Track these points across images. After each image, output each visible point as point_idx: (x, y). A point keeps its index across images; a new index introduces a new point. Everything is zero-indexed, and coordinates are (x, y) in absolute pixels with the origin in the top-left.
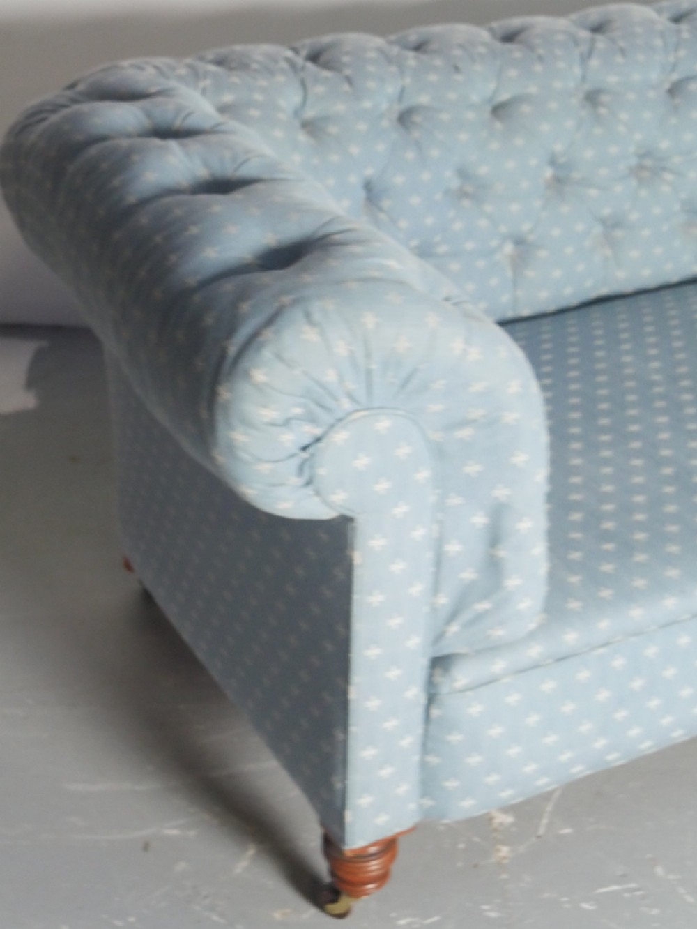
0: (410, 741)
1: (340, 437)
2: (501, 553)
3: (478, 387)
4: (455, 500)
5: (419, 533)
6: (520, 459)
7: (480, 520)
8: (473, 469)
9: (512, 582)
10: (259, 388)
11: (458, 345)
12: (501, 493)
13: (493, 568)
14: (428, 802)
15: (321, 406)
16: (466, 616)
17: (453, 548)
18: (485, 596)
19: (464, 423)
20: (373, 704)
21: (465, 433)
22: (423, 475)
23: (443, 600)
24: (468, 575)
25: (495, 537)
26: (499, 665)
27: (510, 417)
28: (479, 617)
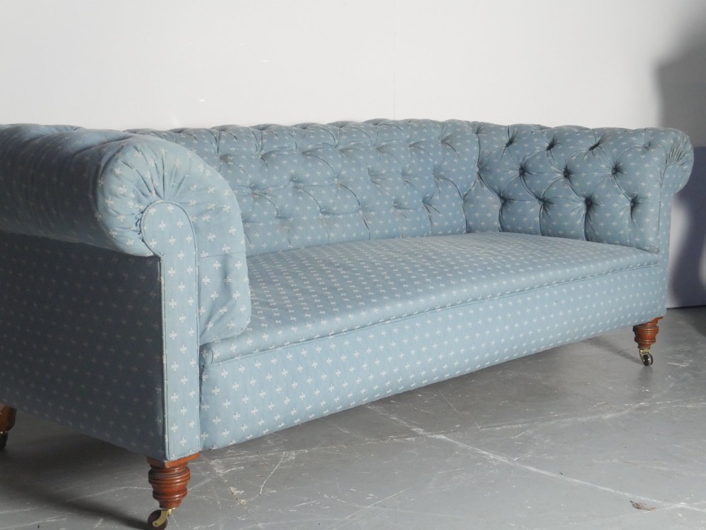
0: (194, 393)
1: (152, 211)
2: (229, 280)
3: (211, 190)
4: (205, 255)
5: (190, 270)
6: (233, 230)
7: (217, 265)
8: (211, 237)
9: (236, 295)
10: (117, 176)
11: (201, 167)
12: (226, 249)
13: (226, 288)
14: (205, 436)
15: (143, 194)
16: (216, 317)
17: (206, 280)
18: (224, 305)
19: (206, 211)
20: (175, 367)
21: (206, 218)
22: (190, 239)
23: (203, 310)
24: (214, 295)
25: (225, 273)
26: (234, 348)
27: (227, 208)
28: (222, 317)
